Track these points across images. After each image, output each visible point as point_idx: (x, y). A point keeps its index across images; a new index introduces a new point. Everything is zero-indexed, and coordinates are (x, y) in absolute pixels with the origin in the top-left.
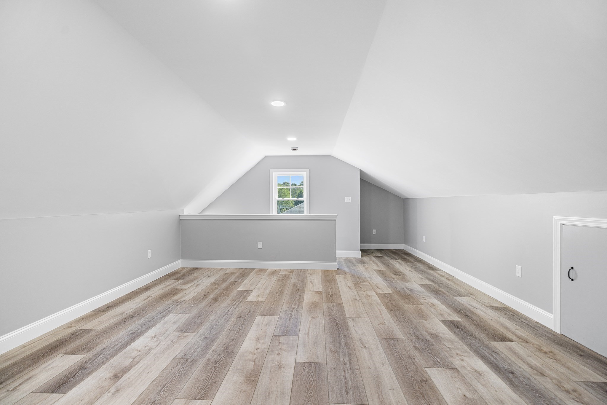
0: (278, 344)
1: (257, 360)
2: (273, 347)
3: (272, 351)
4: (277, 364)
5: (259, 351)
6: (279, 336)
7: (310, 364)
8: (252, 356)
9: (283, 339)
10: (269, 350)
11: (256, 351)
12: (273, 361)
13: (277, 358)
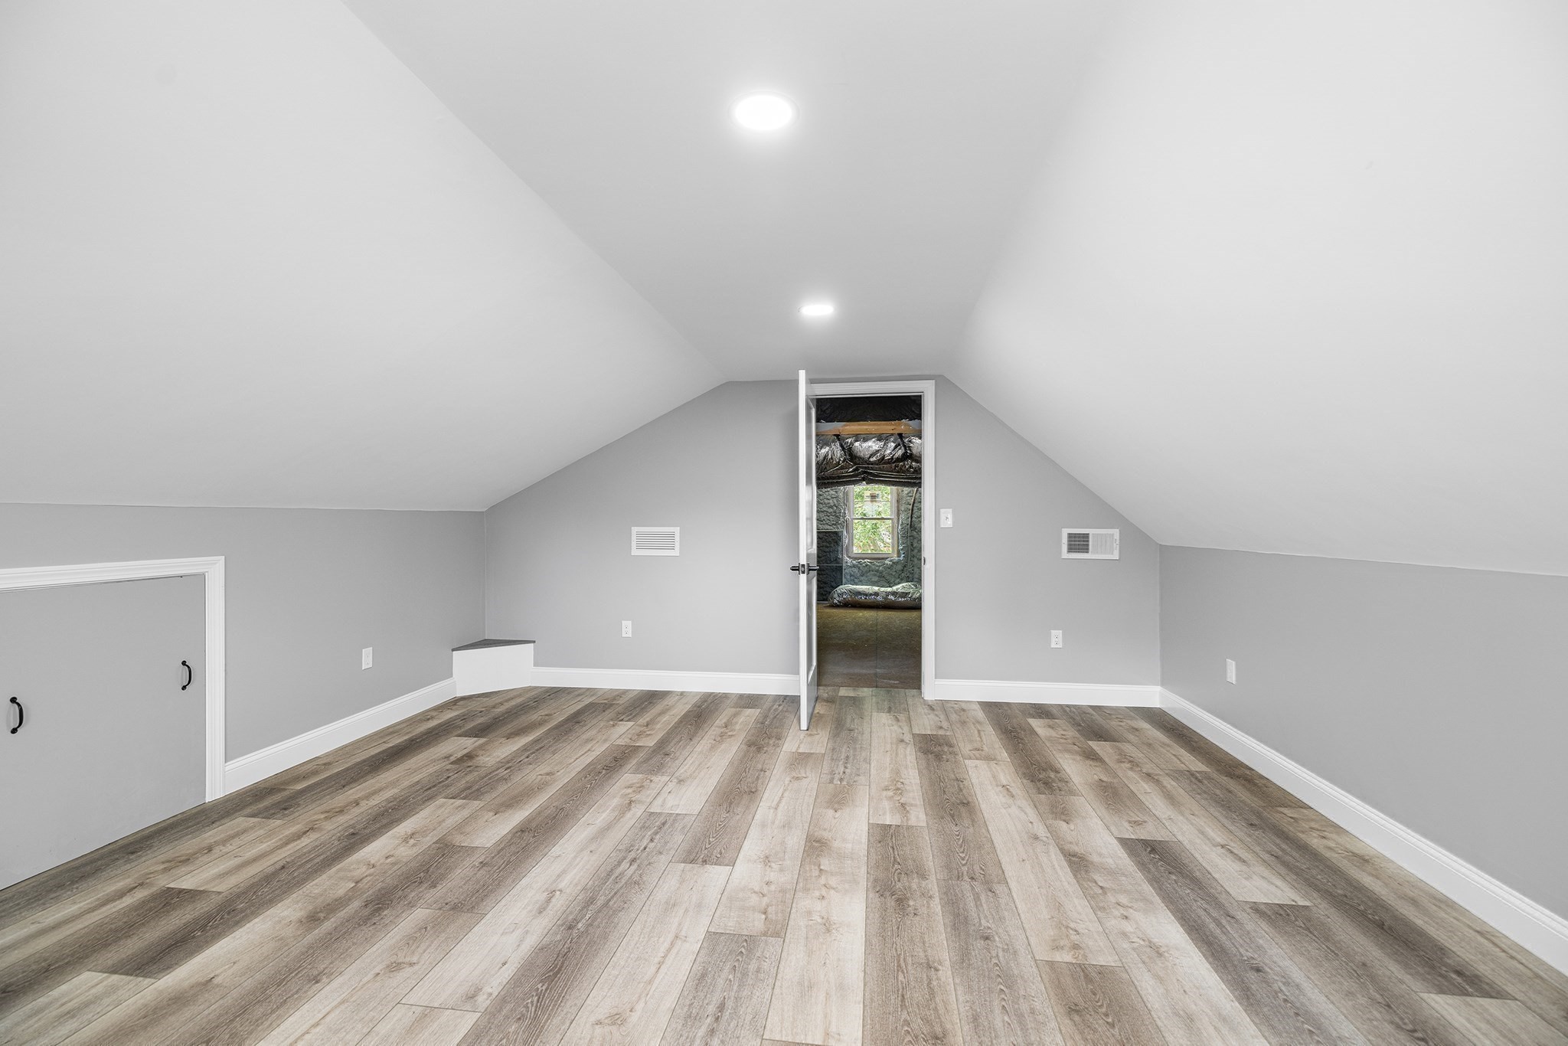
0: (770, 910)
1: (817, 873)
2: (782, 902)
3: (783, 891)
4: (773, 865)
5: (815, 892)
6: (765, 934)
7: (705, 862)
8: (830, 883)
9: (756, 923)
10: (792, 894)
11: (824, 893)
12: (781, 870)
13: (772, 876)
